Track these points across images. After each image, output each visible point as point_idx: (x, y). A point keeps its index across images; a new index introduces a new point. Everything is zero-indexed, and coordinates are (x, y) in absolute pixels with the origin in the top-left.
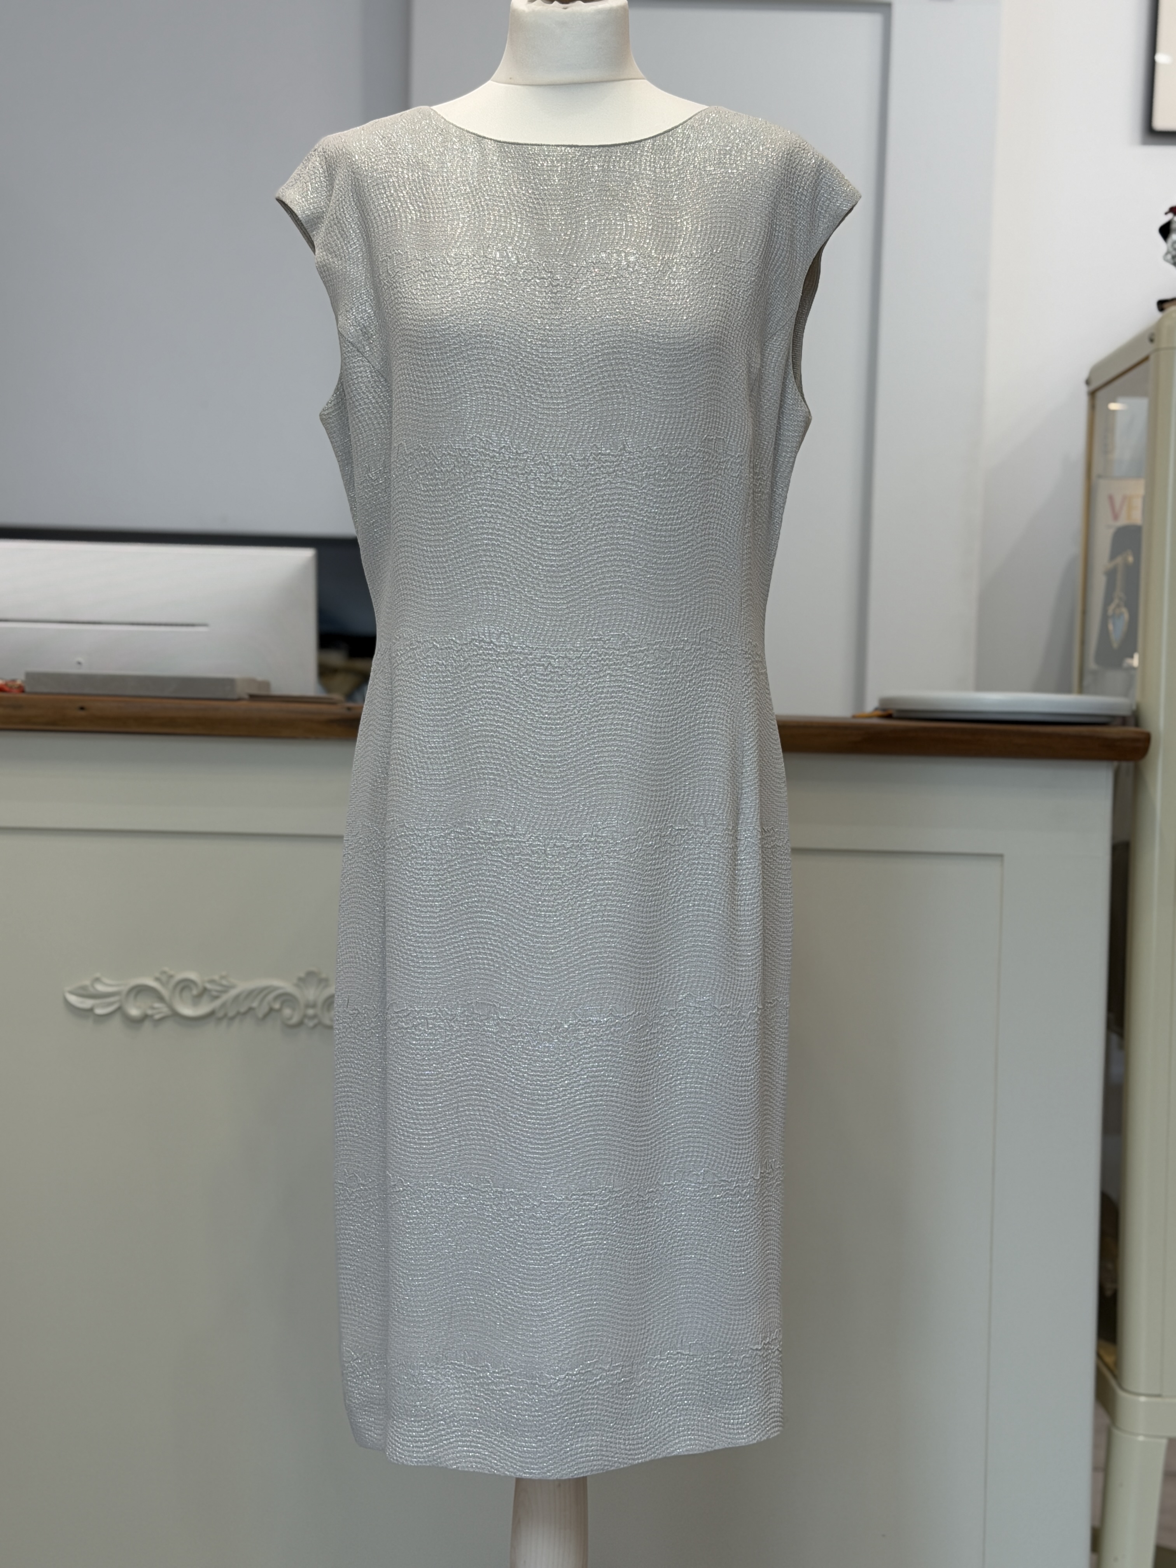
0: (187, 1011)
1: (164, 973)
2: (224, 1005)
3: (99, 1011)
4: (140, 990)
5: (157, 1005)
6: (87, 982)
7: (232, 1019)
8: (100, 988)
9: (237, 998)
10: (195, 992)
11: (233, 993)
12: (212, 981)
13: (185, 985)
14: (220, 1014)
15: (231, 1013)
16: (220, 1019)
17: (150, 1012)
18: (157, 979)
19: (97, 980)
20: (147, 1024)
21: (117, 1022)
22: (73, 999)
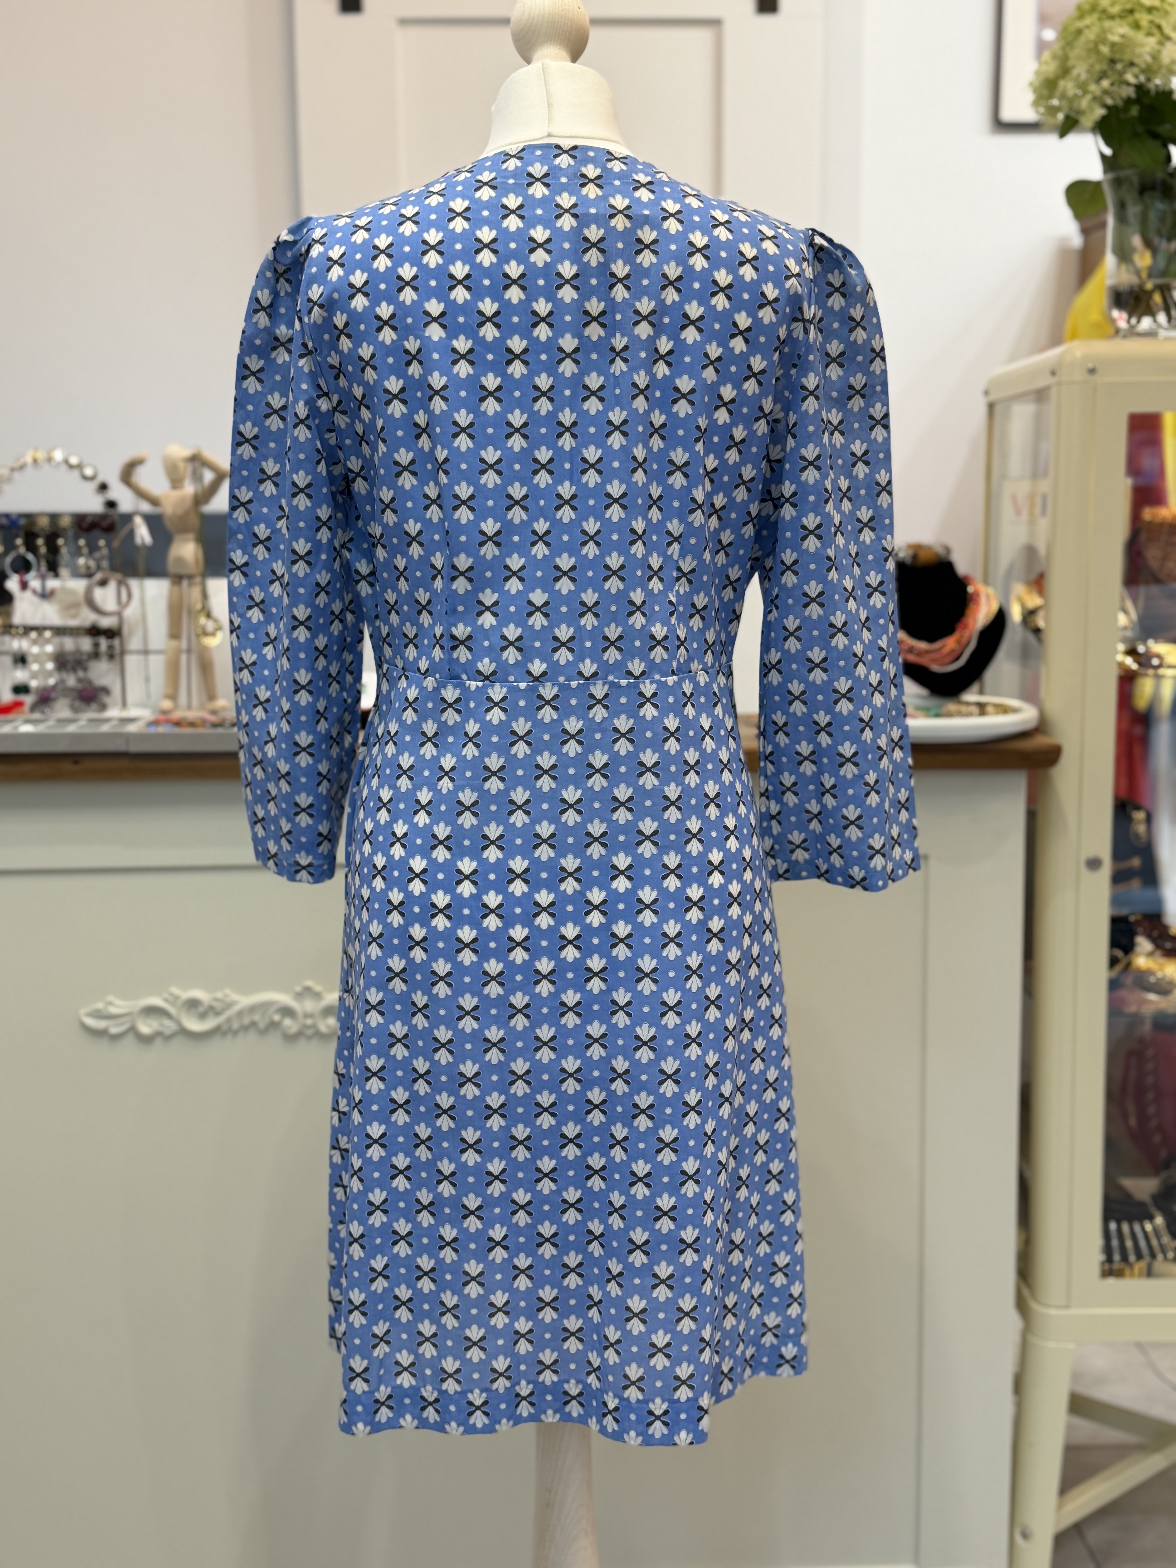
0: (194, 1025)
1: (171, 994)
2: (229, 1020)
3: (114, 1030)
4: (152, 1011)
5: (167, 1022)
6: (100, 1005)
7: (235, 1033)
8: (113, 1010)
9: (240, 1014)
10: (201, 1009)
11: (236, 1008)
12: (217, 1000)
13: (193, 1004)
14: (225, 1027)
15: (236, 1025)
16: (224, 1034)
17: (160, 1029)
18: (166, 1000)
19: (110, 1003)
20: (159, 1041)
21: (130, 1039)
22: (91, 1022)
